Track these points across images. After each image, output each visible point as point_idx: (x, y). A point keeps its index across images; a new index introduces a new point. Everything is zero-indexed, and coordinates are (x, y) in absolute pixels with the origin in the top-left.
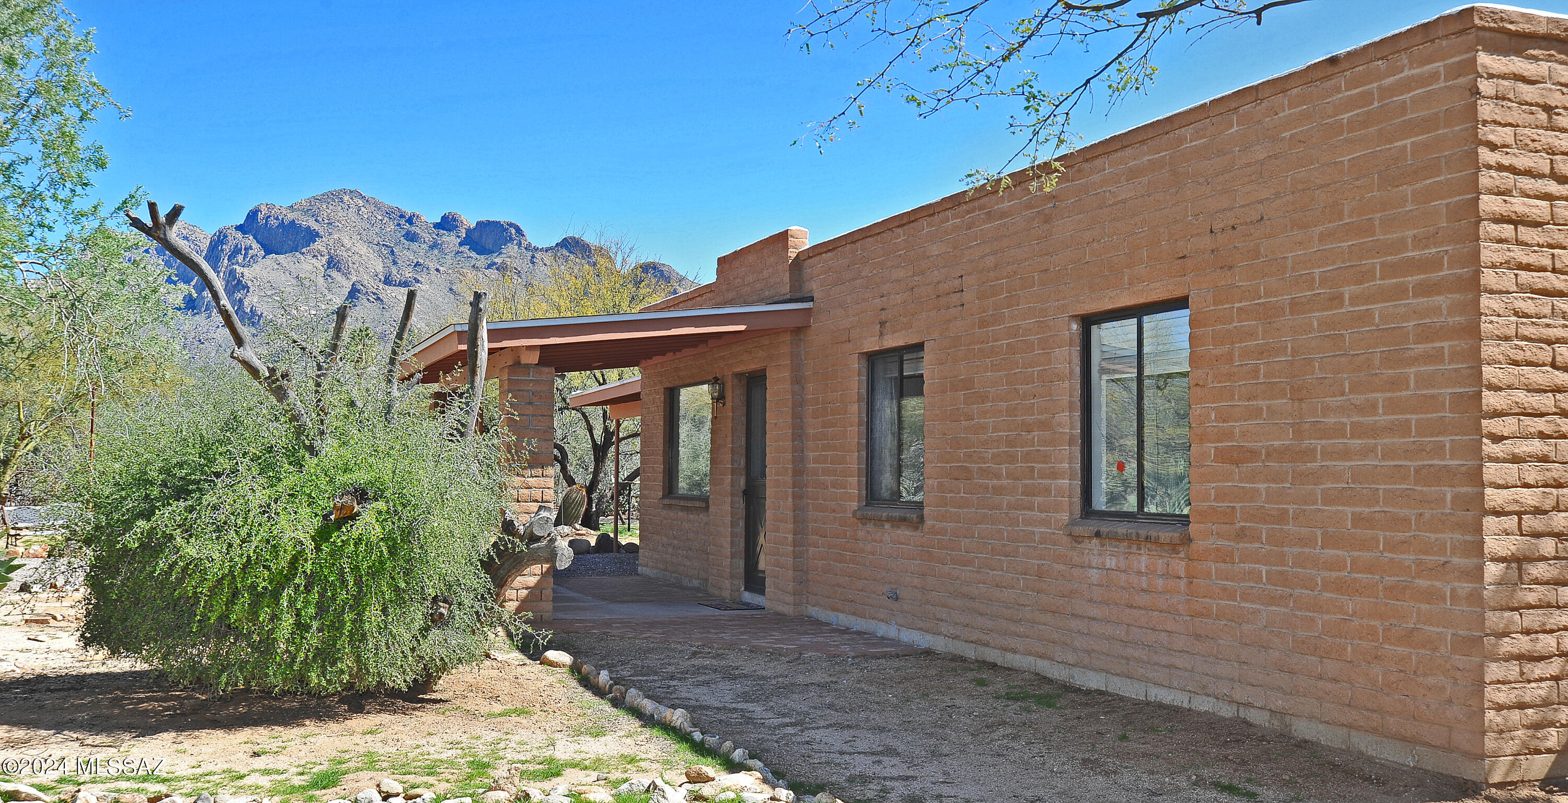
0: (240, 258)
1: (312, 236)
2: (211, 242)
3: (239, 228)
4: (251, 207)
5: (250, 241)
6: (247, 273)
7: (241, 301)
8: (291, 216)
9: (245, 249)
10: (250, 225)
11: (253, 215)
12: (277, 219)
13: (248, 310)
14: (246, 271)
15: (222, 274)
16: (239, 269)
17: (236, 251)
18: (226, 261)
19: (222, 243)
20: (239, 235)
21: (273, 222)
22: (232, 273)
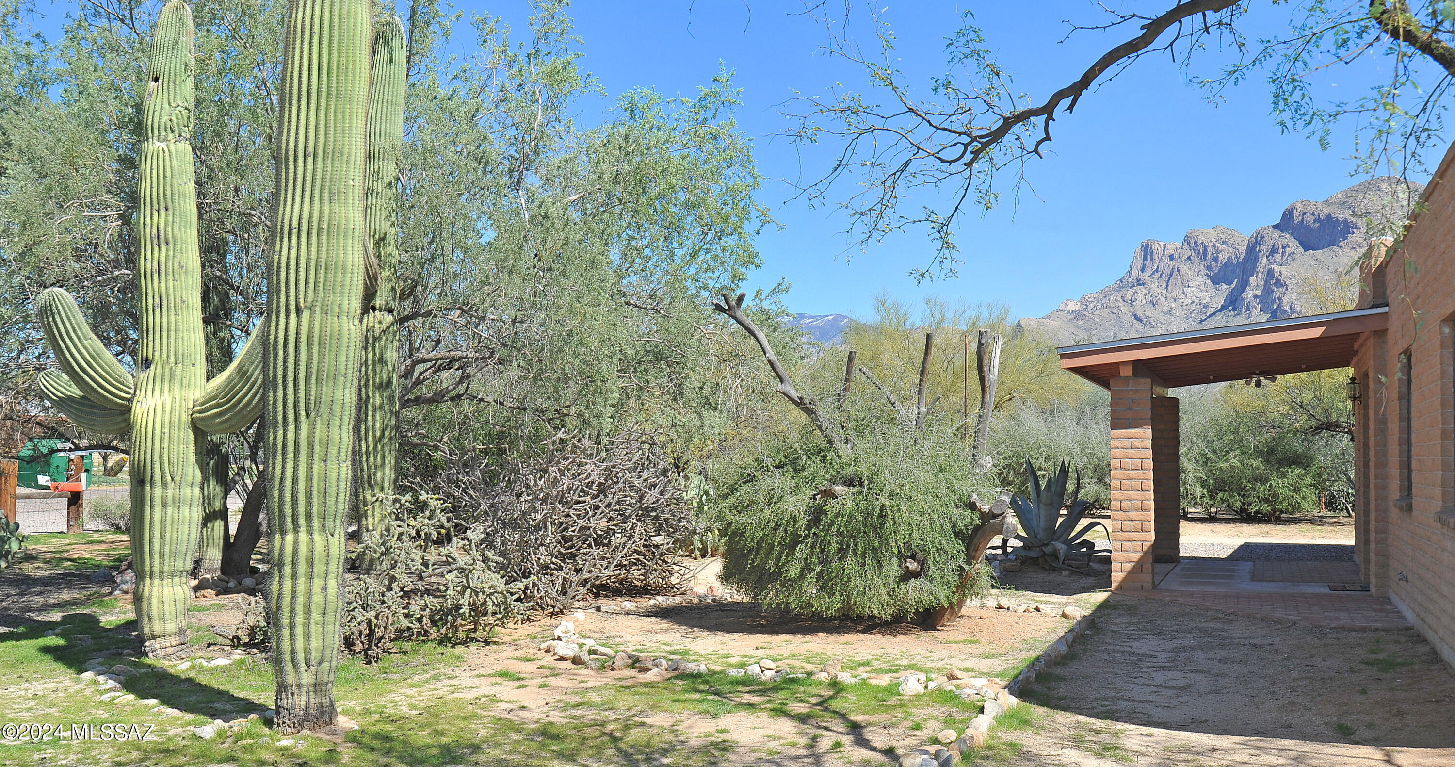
0: (1278, 257)
1: (1348, 228)
2: (1249, 244)
3: (1276, 227)
4: (1287, 206)
5: (1287, 238)
6: (1284, 272)
7: (1279, 299)
8: (1326, 211)
9: (1283, 248)
10: (1287, 223)
11: (1288, 215)
12: (1313, 214)
13: (1287, 308)
14: (1283, 269)
15: (1260, 274)
16: (1276, 268)
17: (1273, 251)
18: (1265, 259)
19: (1260, 244)
20: (1276, 234)
21: (1309, 218)
22: (1270, 273)
